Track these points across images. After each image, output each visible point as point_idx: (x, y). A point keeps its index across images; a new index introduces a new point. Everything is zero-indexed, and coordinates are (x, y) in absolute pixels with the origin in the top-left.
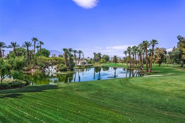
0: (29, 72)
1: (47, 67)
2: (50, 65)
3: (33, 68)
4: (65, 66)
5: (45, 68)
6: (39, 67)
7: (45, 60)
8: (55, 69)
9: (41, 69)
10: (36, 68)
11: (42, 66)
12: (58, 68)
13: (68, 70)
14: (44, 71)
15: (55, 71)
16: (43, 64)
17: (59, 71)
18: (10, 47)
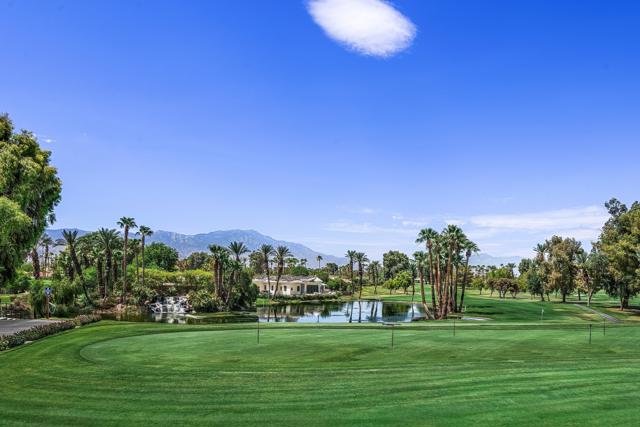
0: (109, 312)
1: (163, 301)
2: (172, 294)
3: (122, 301)
4: (214, 297)
5: (154, 301)
6: (135, 300)
7: (157, 278)
8: (182, 304)
9: (140, 303)
10: (127, 303)
11: (145, 297)
12: (190, 302)
13: (220, 308)
14: (150, 309)
15: (182, 310)
16: (148, 291)
17: (194, 312)
18: (60, 243)
